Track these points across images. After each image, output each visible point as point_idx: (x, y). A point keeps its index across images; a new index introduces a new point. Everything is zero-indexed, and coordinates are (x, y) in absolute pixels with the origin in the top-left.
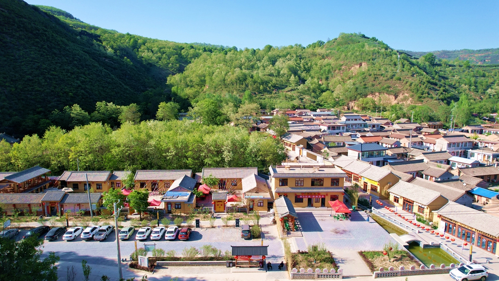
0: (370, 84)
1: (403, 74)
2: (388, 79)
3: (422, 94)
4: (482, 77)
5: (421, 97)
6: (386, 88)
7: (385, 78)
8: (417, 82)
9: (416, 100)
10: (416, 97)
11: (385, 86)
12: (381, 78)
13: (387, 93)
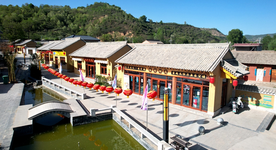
0: (109, 26)
1: (128, 21)
2: (120, 24)
3: (139, 32)
4: (168, 29)
5: (138, 33)
6: (118, 28)
7: (118, 23)
8: (136, 25)
9: (135, 35)
10: (136, 33)
11: (118, 27)
12: (116, 23)
13: (119, 32)
